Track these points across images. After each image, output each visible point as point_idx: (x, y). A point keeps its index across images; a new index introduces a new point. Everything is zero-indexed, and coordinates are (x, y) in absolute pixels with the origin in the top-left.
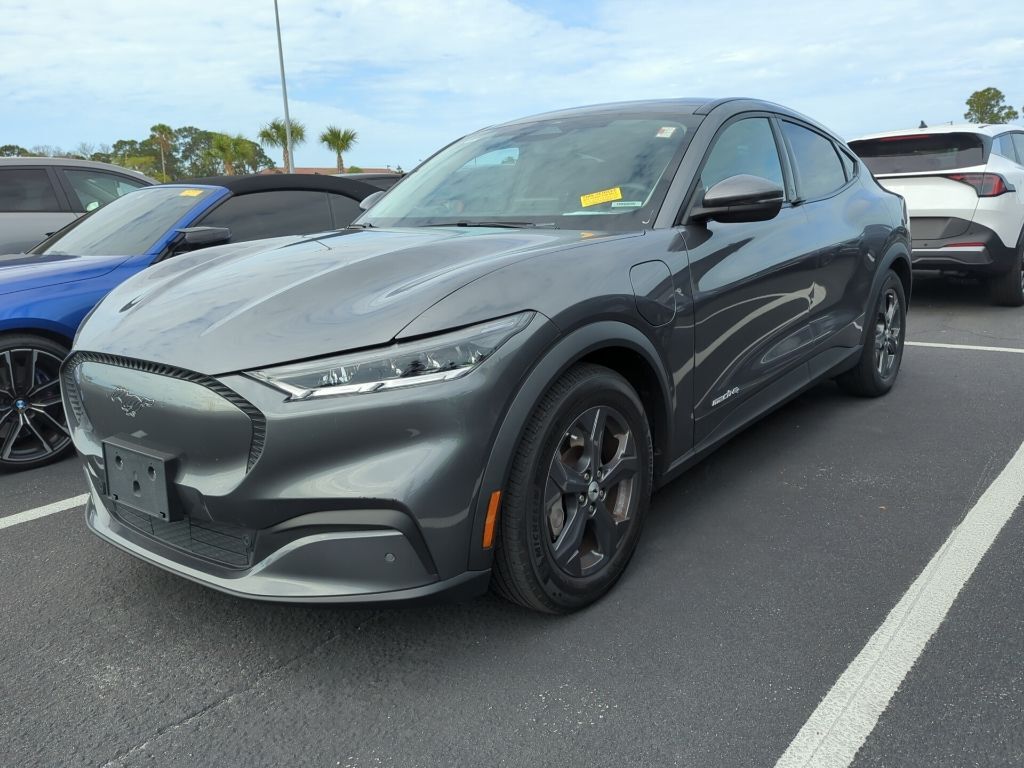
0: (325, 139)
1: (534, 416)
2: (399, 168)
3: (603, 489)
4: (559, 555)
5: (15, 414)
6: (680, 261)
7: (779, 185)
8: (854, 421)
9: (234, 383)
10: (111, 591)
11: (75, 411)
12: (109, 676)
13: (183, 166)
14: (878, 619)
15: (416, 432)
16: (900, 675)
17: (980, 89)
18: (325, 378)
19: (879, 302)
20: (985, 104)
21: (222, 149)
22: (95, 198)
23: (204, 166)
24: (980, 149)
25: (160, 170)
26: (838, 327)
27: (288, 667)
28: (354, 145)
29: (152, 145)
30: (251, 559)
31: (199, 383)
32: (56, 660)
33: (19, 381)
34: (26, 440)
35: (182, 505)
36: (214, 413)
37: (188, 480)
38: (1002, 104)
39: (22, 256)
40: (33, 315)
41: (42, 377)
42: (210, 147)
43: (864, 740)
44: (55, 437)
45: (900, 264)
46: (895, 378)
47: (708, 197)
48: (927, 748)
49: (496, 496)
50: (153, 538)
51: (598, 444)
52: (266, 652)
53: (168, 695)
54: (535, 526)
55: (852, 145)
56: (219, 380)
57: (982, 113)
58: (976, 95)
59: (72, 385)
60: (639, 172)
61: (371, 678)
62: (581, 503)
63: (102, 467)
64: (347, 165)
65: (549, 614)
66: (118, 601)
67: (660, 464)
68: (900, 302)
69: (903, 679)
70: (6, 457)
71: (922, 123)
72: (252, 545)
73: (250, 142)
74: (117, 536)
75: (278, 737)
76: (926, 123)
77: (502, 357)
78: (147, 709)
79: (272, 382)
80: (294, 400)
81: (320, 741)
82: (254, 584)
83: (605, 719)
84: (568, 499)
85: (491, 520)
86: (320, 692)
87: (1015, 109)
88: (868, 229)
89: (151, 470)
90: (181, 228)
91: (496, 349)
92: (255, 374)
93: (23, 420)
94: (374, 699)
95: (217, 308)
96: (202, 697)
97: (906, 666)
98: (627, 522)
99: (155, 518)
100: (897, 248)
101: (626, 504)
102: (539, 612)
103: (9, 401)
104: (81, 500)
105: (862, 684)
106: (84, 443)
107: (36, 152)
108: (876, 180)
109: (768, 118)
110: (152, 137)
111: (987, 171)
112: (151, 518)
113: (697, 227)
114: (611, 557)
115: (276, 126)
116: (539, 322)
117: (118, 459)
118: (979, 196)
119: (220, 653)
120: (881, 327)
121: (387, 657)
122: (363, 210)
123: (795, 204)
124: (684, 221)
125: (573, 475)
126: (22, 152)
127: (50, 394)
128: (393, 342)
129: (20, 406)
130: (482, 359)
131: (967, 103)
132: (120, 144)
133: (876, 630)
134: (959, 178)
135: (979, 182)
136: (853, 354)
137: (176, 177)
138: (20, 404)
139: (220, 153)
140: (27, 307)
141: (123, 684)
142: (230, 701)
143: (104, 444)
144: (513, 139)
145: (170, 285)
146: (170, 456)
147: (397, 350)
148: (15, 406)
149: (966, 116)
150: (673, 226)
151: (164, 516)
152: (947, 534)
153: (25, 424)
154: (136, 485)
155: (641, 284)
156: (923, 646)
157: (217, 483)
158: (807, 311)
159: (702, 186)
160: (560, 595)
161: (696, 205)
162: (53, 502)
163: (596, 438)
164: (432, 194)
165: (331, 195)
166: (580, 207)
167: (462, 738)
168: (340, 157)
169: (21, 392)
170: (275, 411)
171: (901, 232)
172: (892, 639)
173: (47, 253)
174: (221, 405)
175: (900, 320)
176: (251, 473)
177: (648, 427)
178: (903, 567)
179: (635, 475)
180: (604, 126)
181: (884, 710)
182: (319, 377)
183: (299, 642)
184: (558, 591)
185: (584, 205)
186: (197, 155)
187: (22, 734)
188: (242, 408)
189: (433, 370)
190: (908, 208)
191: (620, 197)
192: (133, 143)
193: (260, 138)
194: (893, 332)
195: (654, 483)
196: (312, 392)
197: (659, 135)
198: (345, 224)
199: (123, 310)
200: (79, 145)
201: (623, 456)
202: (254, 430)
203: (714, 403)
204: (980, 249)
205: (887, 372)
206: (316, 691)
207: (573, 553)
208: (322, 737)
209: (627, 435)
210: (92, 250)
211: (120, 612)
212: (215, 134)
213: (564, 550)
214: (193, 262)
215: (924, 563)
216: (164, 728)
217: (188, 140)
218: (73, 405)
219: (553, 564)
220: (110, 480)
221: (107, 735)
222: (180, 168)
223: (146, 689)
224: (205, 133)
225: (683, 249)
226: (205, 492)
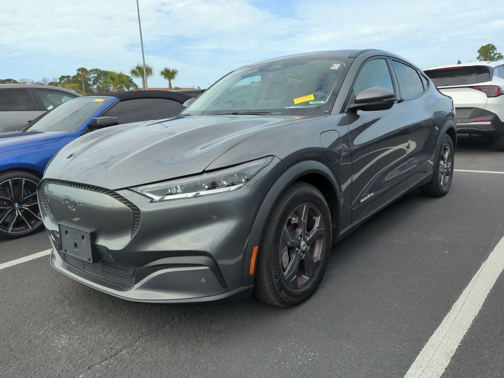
0: (162, 73)
1: (274, 208)
2: (199, 87)
3: (308, 245)
4: (286, 278)
5: (14, 210)
6: (344, 130)
7: (391, 92)
8: (430, 209)
9: (124, 193)
10: (63, 298)
11: (45, 208)
12: (64, 341)
13: (93, 88)
14: (448, 309)
15: (215, 217)
16: (461, 337)
17: (485, 45)
18: (169, 191)
19: (441, 150)
20: (487, 52)
21: (112, 79)
22: (51, 104)
23: (103, 88)
24: (488, 74)
25: (82, 90)
26: (420, 163)
27: (152, 335)
28: (176, 77)
29: (78, 78)
30: (133, 282)
31: (107, 194)
32: (37, 333)
33: (16, 194)
34: (19, 223)
35: (98, 255)
36: (114, 208)
37: (102, 242)
38: (495, 52)
39: (17, 132)
40: (22, 161)
41: (27, 192)
42: (106, 78)
43: (444, 370)
44: (33, 222)
45: (451, 131)
46: (449, 188)
47: (357, 98)
48: (476, 374)
49: (256, 249)
50: (84, 271)
51: (305, 221)
52: (141, 328)
53: (93, 350)
54: (275, 264)
55: (426, 72)
56: (117, 192)
57: (485, 57)
58: (483, 48)
59: (43, 196)
60: (320, 88)
61: (193, 341)
62: (297, 252)
63: (58, 236)
64: (173, 86)
65: (282, 308)
66: (66, 303)
67: (336, 231)
68: (451, 150)
69: (462, 339)
70: (9, 231)
71: (459, 61)
72: (134, 274)
73: (126, 76)
74: (66, 270)
75: (148, 370)
76: (461, 62)
77: (257, 179)
78: (83, 357)
79: (144, 193)
80: (155, 202)
81: (169, 373)
82: (135, 294)
83: (312, 360)
84: (291, 250)
85: (253, 260)
86: (169, 348)
87: (502, 55)
88: (435, 113)
89: (83, 237)
90: (95, 117)
91: (254, 175)
92: (135, 189)
93: (18, 213)
94: (196, 351)
95: (112, 157)
96: (110, 351)
97: (464, 332)
98: (320, 261)
99: (85, 261)
100: (450, 123)
101: (319, 252)
102: (276, 306)
103: (10, 203)
104: (48, 252)
105: (442, 341)
106: (49, 224)
107: (22, 82)
108: (438, 89)
109: (385, 59)
110: (78, 74)
111: (492, 84)
112: (83, 261)
113: (352, 113)
114: (312, 279)
115: (138, 68)
116: (276, 161)
117: (67, 232)
118: (488, 97)
119: (118, 328)
120: (442, 162)
121: (202, 330)
122: (185, 107)
123: (400, 102)
124: (346, 110)
125: (293, 238)
126: (15, 82)
127: (31, 200)
128: (204, 172)
129: (17, 206)
130: (247, 180)
131: (478, 52)
132: (62, 78)
133: (447, 314)
134: (478, 88)
135: (488, 90)
136: (428, 176)
137: (89, 93)
138: (16, 205)
139: (111, 81)
140: (19, 157)
141: (70, 344)
142: (124, 353)
143: (59, 225)
144: (259, 71)
145: (90, 146)
146: (92, 230)
147: (205, 176)
148: (14, 206)
149: (478, 58)
150: (340, 113)
151: (90, 260)
152: (480, 265)
153: (19, 215)
154: (76, 245)
155: (325, 142)
156: (471, 322)
157: (116, 243)
158: (406, 155)
159: (354, 93)
160: (288, 298)
161: (351, 103)
162: (33, 253)
163: (304, 219)
164: (217, 100)
165: (168, 100)
166: (293, 104)
167: (241, 370)
168: (170, 82)
169: (17, 199)
170: (145, 207)
171: (451, 115)
172: (455, 319)
173: (29, 130)
174: (118, 204)
175: (451, 158)
176: (133, 239)
177: (329, 213)
178: (458, 282)
179: (324, 237)
180: (305, 64)
181: (453, 354)
182: (166, 190)
183: (157, 322)
184: (287, 296)
185: (295, 103)
186: (100, 82)
187: (20, 370)
188: (128, 206)
189: (223, 186)
190: (454, 103)
191: (313, 99)
192: (68, 77)
193: (131, 74)
194: (448, 164)
195: (333, 241)
196: (163, 198)
197: (332, 68)
198: (176, 114)
199: (68, 158)
200: (42, 78)
201: (318, 228)
202: (135, 217)
203: (362, 201)
204: (489, 123)
205: (445, 184)
206: (167, 347)
207: (294, 276)
208: (170, 370)
209: (319, 217)
210: (50, 129)
211: (68, 308)
212: (109, 72)
213: (289, 276)
214: (101, 134)
215: (469, 280)
216: (91, 367)
217: (96, 75)
218: (44, 206)
219: (284, 282)
220: (62, 242)
221: (63, 371)
222: (92, 89)
223: (81, 347)
224: (104, 71)
225: (346, 124)
226: (110, 248)
